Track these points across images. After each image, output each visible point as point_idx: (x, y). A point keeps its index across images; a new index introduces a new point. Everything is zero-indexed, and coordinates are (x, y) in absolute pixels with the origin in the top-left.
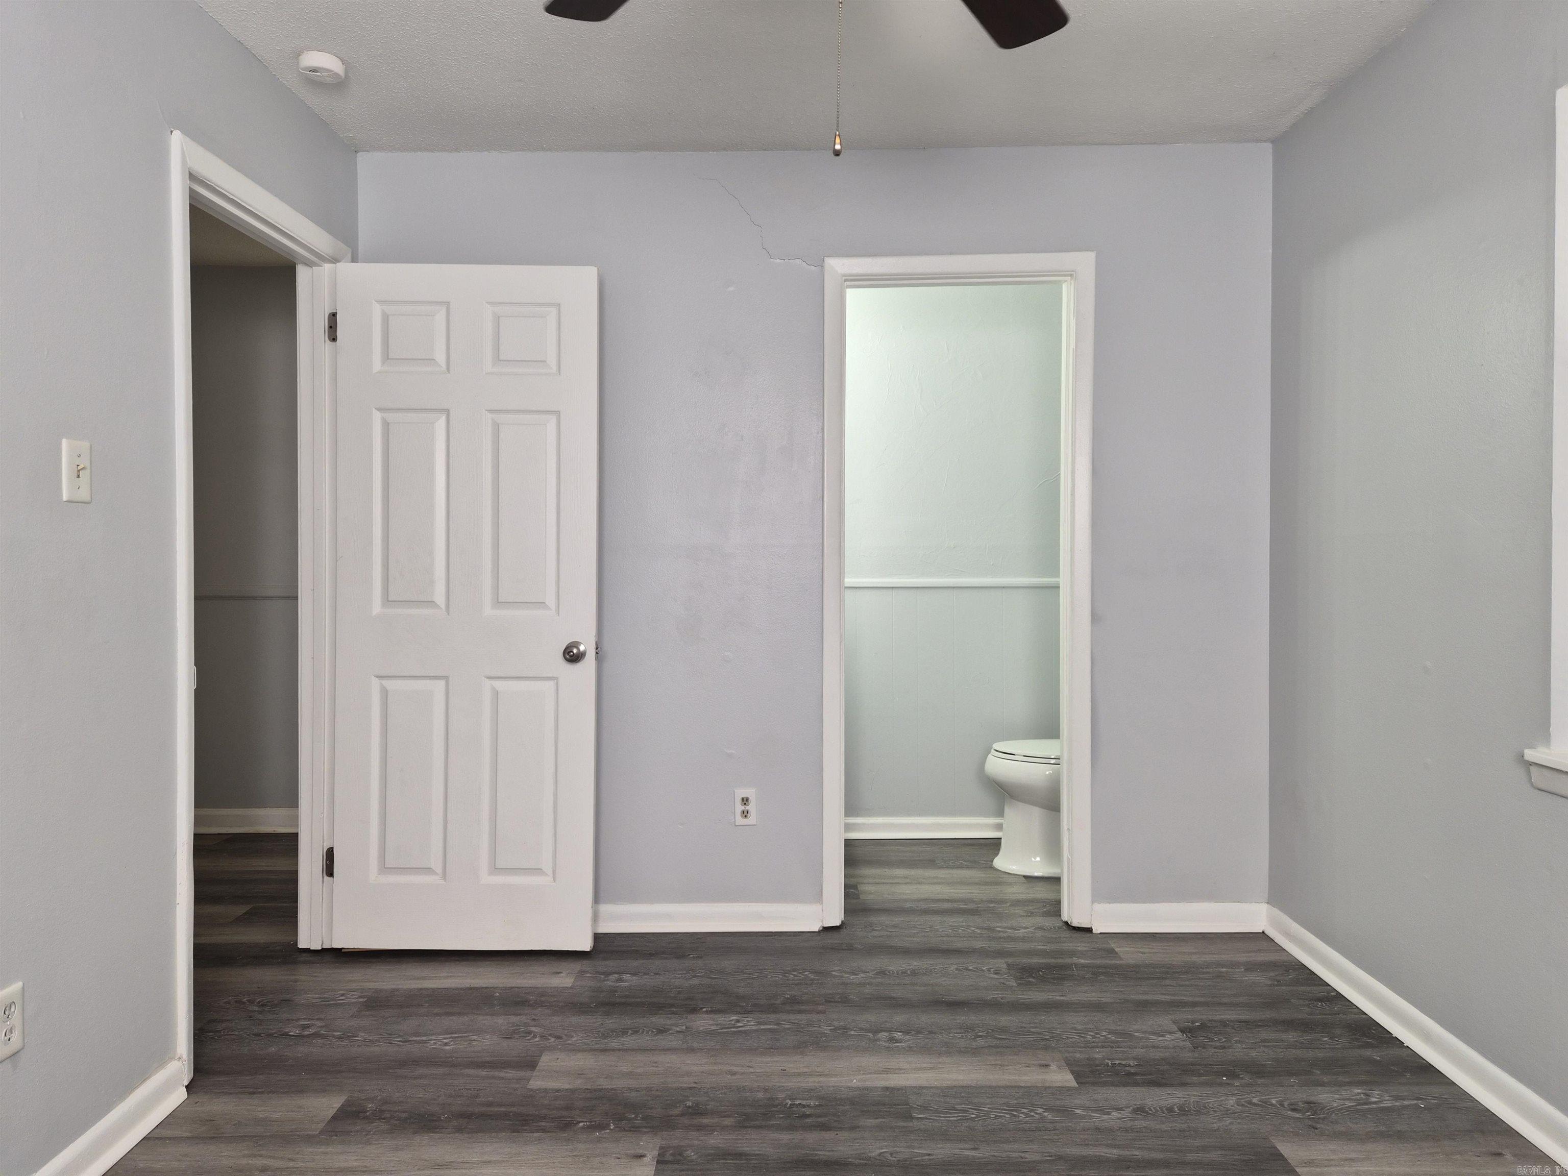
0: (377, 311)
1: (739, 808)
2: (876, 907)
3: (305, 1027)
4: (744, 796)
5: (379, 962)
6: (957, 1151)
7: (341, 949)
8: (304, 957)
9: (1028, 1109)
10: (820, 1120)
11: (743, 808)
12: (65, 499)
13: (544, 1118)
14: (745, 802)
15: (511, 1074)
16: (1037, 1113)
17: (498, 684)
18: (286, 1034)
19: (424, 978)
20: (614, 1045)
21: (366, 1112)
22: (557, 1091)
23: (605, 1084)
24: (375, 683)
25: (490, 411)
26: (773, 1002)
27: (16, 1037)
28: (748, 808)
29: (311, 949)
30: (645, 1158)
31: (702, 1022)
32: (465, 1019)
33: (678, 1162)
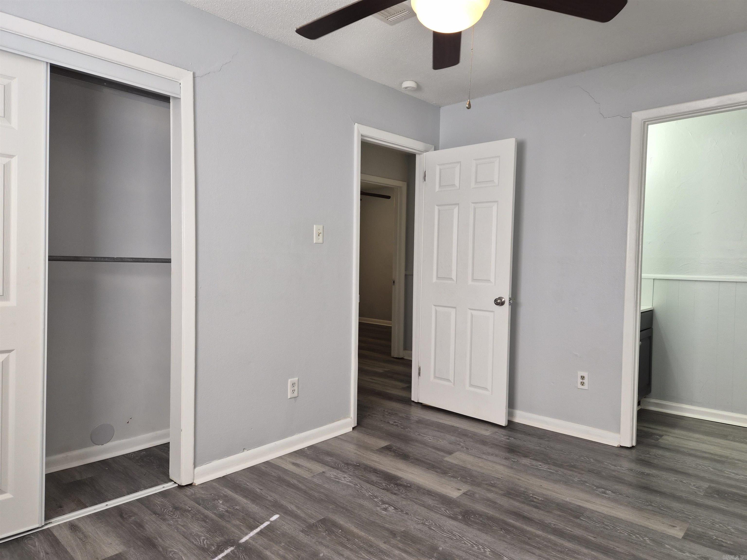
0: (438, 168)
1: (580, 380)
2: (662, 446)
3: (395, 422)
4: (582, 375)
5: (432, 410)
6: (585, 535)
7: (422, 403)
8: (413, 404)
9: (640, 535)
10: (537, 504)
11: (581, 381)
12: (314, 242)
13: (440, 468)
14: (583, 378)
15: (442, 454)
16: (643, 539)
17: (474, 312)
18: (389, 423)
19: (441, 419)
20: (484, 457)
21: (391, 449)
22: (452, 463)
23: (469, 466)
24: (433, 308)
25: (473, 203)
26: (563, 464)
27: (296, 393)
28: (584, 381)
29: (415, 401)
30: (461, 491)
31: (525, 461)
32: (442, 434)
33: (471, 496)
